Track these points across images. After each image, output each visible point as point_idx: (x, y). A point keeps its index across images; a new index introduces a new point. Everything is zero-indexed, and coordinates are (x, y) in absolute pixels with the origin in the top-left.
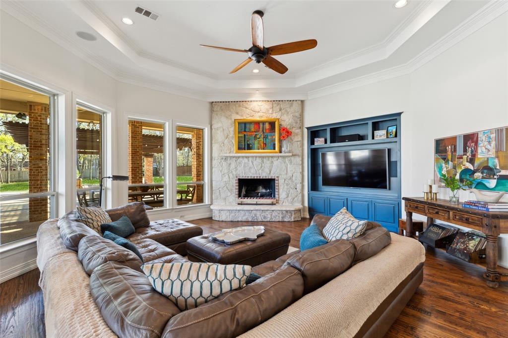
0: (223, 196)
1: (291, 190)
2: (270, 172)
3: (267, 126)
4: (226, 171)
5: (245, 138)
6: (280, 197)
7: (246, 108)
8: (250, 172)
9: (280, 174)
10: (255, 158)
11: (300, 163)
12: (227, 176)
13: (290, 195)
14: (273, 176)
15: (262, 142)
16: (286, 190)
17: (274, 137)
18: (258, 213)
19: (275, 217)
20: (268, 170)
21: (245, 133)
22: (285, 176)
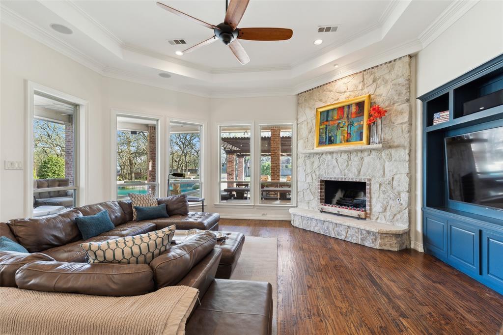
0: (307, 199)
1: (391, 202)
2: (359, 172)
3: (354, 109)
4: (309, 171)
5: (326, 129)
6: (373, 210)
7: (330, 91)
8: (334, 172)
9: (373, 176)
10: (339, 155)
11: (407, 158)
12: (310, 176)
13: (388, 208)
14: (363, 178)
15: (346, 132)
16: (381, 200)
17: (362, 123)
18: (331, 227)
19: (352, 236)
20: (356, 170)
21: (327, 123)
22: (381, 179)
